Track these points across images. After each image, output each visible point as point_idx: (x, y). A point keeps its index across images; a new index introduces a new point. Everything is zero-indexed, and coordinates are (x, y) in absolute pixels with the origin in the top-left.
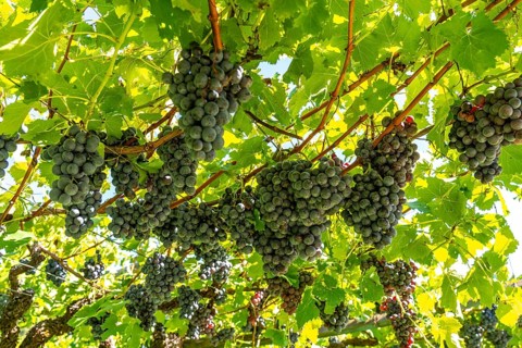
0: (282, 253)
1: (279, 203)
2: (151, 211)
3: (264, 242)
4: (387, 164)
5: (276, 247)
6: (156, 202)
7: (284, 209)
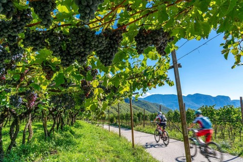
0: (70, 60)
1: (79, 42)
2: (15, 28)
3: (64, 55)
4: (115, 40)
5: (69, 58)
6: (19, 24)
7: (80, 45)
